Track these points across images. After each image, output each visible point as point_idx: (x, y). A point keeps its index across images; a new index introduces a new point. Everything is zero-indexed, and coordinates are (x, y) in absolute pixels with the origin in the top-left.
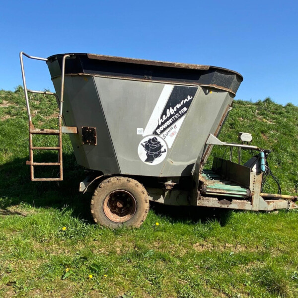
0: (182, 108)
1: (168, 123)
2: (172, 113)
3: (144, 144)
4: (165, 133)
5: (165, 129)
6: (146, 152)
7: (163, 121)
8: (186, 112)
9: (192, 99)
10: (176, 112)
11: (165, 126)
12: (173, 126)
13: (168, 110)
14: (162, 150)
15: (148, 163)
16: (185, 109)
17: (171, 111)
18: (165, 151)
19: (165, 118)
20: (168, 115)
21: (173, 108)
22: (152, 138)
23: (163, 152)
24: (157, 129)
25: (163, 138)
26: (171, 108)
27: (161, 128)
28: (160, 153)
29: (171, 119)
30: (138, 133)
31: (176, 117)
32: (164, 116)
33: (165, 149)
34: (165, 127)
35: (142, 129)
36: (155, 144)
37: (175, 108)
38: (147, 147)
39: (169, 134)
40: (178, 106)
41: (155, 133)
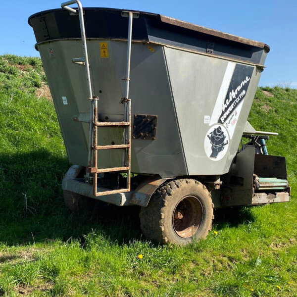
0: (241, 91)
1: (230, 109)
2: (234, 97)
3: (210, 135)
4: (227, 121)
5: (228, 116)
6: (212, 145)
7: (226, 107)
8: (244, 96)
9: (250, 80)
10: (237, 96)
11: (228, 112)
12: (234, 113)
13: (230, 93)
14: (225, 141)
15: (213, 159)
16: (244, 92)
17: (233, 95)
18: (227, 143)
19: (228, 103)
20: (231, 100)
21: (234, 91)
22: (217, 128)
23: (226, 144)
24: (221, 117)
25: (226, 127)
26: (233, 90)
27: (225, 116)
28: (223, 145)
29: (233, 104)
30: (205, 123)
31: (237, 102)
32: (227, 100)
33: (227, 141)
34: (228, 114)
35: (209, 116)
36: (220, 135)
37: (236, 91)
38: (212, 139)
39: (231, 121)
40: (239, 88)
41: (220, 121)
